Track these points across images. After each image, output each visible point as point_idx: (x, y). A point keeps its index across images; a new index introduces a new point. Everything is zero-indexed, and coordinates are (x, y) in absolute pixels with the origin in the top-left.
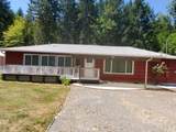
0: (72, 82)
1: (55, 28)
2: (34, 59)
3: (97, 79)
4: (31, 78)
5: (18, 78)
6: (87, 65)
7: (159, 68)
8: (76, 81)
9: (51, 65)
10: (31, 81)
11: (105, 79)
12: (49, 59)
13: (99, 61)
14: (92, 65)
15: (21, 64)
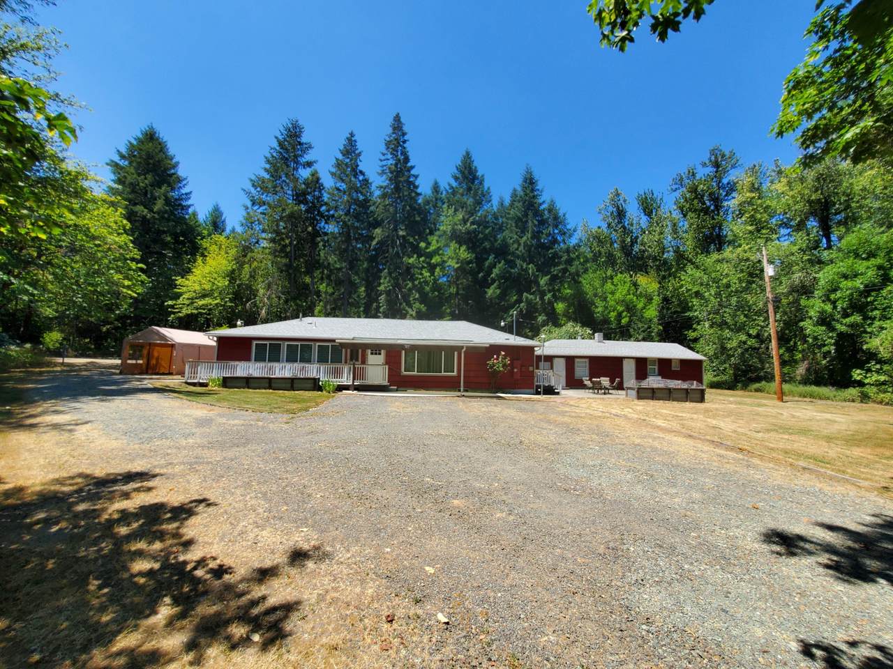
0: (341, 388)
1: (313, 265)
2: (271, 350)
3: (386, 383)
4: (270, 383)
5: (248, 382)
6: (372, 359)
7: (498, 363)
8: (347, 388)
9: (302, 360)
10: (270, 388)
11: (398, 382)
12: (300, 350)
13: (392, 353)
14: (380, 359)
15: (248, 359)
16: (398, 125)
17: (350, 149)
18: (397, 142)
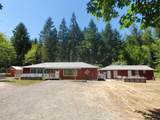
3: (58, 78)
14: (58, 72)
16: (74, 15)
17: (64, 22)
18: (74, 19)
